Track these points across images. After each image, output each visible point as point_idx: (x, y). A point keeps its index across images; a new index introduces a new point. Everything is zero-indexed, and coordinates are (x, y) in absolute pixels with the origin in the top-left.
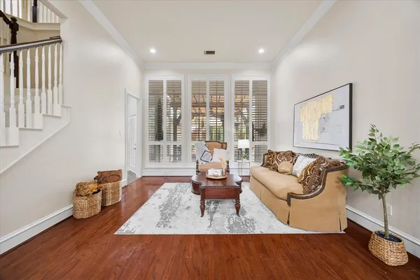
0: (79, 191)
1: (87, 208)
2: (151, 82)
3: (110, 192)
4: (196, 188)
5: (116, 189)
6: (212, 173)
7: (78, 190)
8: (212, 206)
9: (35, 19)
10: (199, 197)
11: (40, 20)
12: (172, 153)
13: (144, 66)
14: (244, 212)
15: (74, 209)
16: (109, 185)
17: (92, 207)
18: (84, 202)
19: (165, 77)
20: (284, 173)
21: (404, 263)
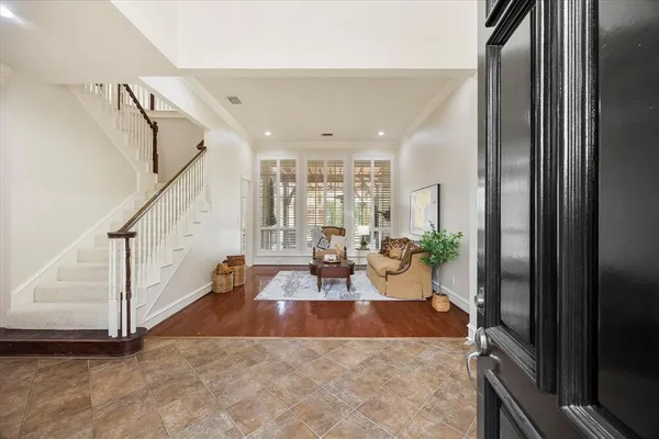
0: (218, 271)
1: (224, 285)
2: (263, 162)
3: (237, 273)
4: (314, 270)
5: (241, 271)
6: (327, 257)
7: (218, 269)
8: (328, 286)
9: (152, 108)
10: (316, 278)
11: (157, 107)
12: (281, 240)
13: (257, 145)
14: (354, 290)
15: (214, 285)
16: (237, 268)
17: (228, 284)
18: (222, 279)
19: (278, 156)
20: (394, 258)
21: (446, 310)
